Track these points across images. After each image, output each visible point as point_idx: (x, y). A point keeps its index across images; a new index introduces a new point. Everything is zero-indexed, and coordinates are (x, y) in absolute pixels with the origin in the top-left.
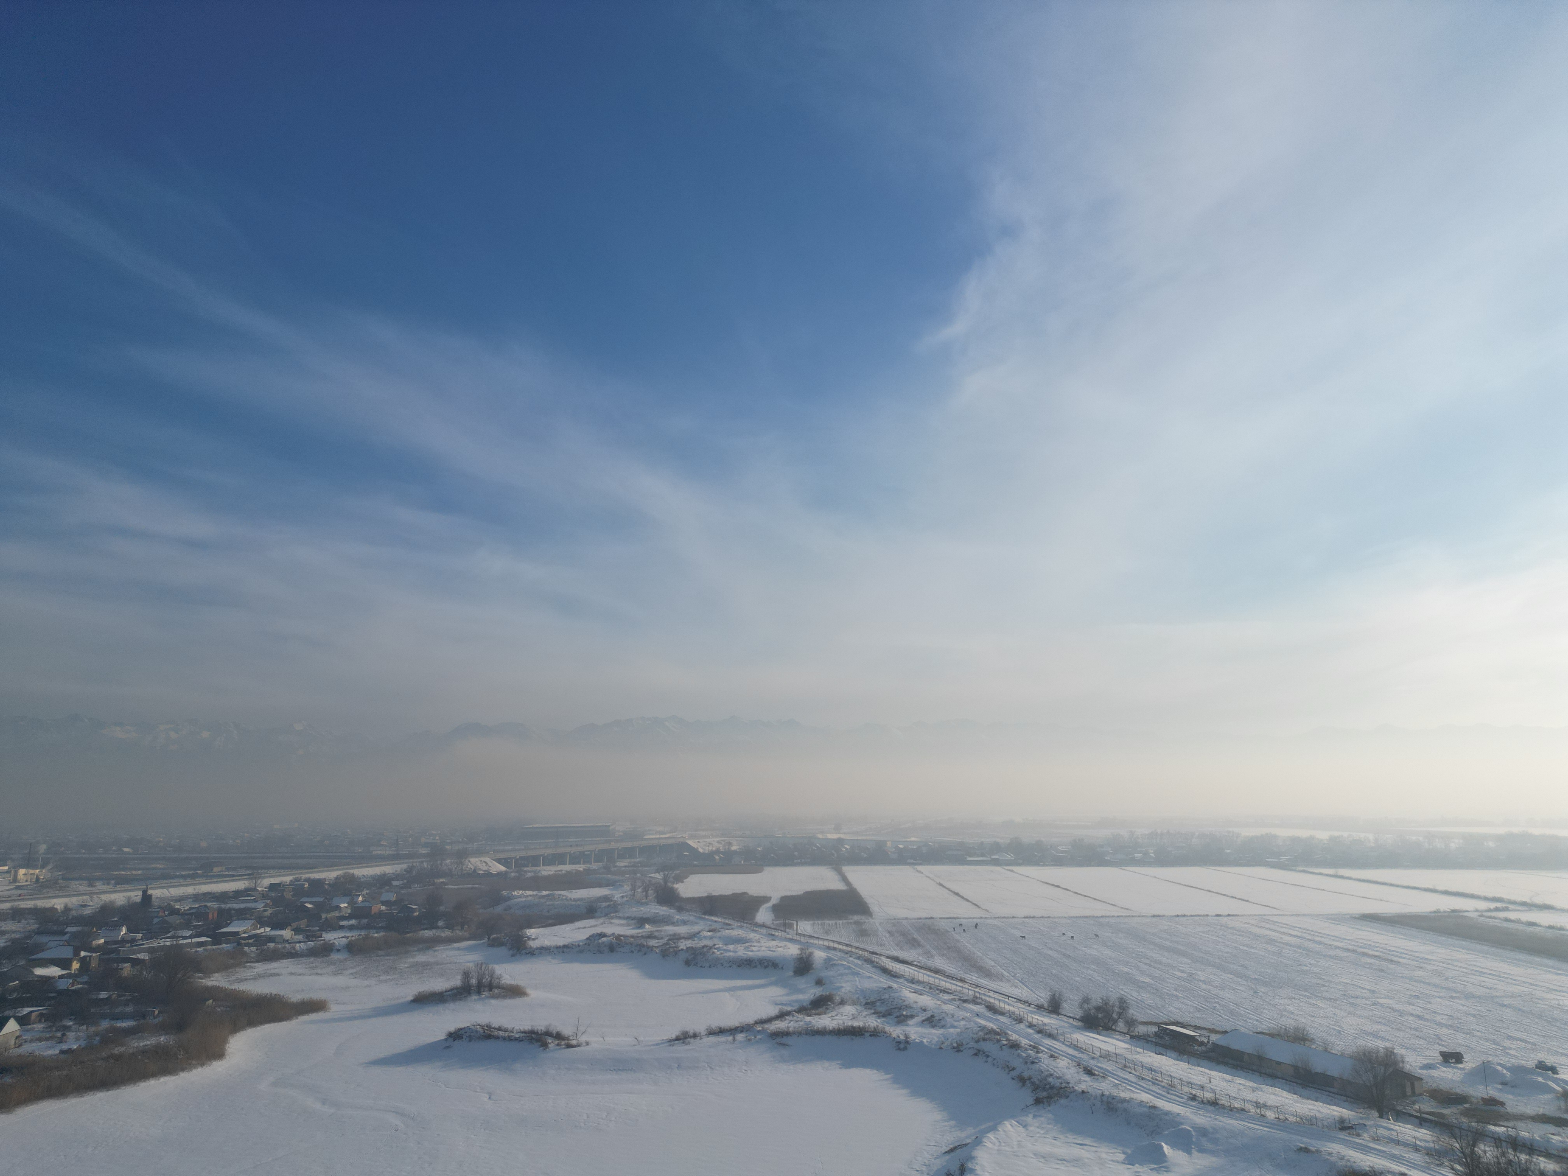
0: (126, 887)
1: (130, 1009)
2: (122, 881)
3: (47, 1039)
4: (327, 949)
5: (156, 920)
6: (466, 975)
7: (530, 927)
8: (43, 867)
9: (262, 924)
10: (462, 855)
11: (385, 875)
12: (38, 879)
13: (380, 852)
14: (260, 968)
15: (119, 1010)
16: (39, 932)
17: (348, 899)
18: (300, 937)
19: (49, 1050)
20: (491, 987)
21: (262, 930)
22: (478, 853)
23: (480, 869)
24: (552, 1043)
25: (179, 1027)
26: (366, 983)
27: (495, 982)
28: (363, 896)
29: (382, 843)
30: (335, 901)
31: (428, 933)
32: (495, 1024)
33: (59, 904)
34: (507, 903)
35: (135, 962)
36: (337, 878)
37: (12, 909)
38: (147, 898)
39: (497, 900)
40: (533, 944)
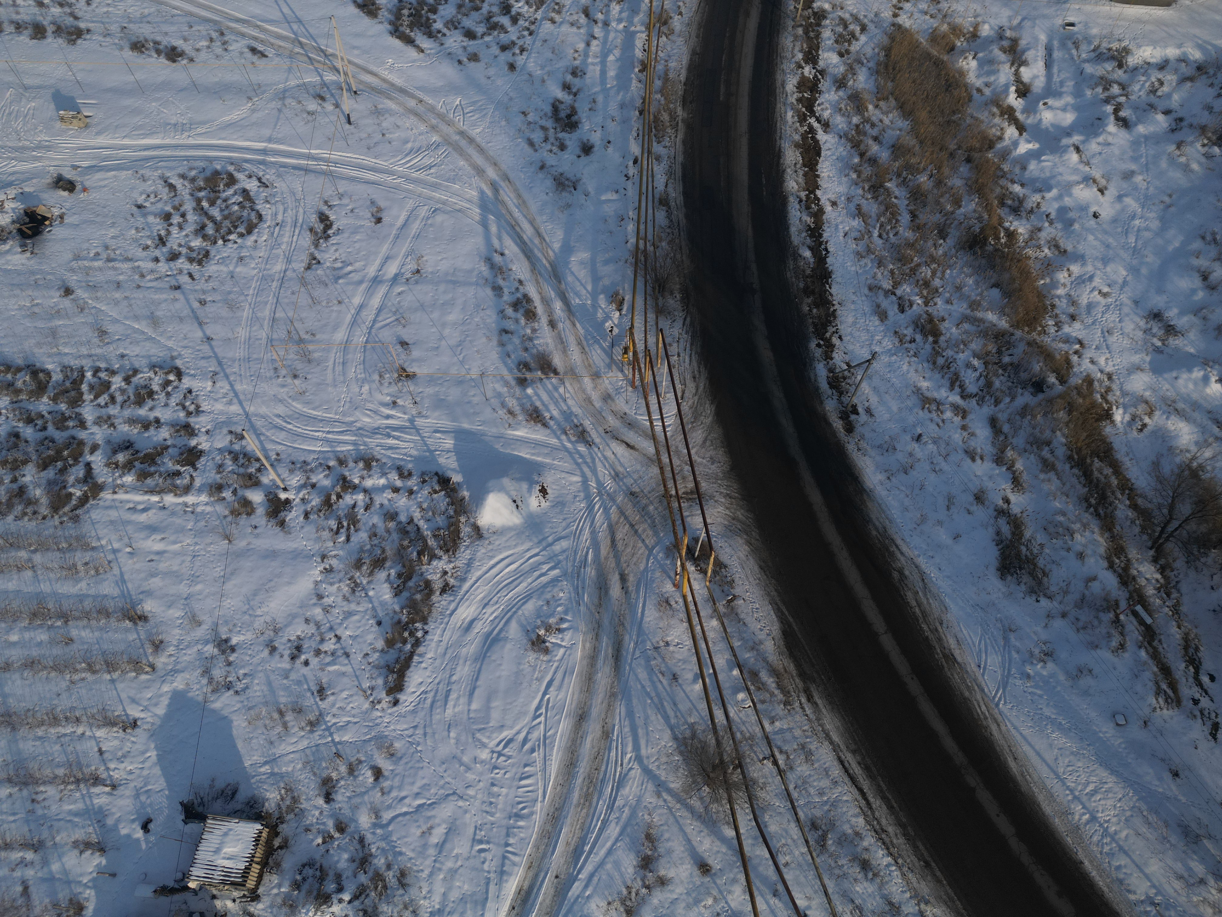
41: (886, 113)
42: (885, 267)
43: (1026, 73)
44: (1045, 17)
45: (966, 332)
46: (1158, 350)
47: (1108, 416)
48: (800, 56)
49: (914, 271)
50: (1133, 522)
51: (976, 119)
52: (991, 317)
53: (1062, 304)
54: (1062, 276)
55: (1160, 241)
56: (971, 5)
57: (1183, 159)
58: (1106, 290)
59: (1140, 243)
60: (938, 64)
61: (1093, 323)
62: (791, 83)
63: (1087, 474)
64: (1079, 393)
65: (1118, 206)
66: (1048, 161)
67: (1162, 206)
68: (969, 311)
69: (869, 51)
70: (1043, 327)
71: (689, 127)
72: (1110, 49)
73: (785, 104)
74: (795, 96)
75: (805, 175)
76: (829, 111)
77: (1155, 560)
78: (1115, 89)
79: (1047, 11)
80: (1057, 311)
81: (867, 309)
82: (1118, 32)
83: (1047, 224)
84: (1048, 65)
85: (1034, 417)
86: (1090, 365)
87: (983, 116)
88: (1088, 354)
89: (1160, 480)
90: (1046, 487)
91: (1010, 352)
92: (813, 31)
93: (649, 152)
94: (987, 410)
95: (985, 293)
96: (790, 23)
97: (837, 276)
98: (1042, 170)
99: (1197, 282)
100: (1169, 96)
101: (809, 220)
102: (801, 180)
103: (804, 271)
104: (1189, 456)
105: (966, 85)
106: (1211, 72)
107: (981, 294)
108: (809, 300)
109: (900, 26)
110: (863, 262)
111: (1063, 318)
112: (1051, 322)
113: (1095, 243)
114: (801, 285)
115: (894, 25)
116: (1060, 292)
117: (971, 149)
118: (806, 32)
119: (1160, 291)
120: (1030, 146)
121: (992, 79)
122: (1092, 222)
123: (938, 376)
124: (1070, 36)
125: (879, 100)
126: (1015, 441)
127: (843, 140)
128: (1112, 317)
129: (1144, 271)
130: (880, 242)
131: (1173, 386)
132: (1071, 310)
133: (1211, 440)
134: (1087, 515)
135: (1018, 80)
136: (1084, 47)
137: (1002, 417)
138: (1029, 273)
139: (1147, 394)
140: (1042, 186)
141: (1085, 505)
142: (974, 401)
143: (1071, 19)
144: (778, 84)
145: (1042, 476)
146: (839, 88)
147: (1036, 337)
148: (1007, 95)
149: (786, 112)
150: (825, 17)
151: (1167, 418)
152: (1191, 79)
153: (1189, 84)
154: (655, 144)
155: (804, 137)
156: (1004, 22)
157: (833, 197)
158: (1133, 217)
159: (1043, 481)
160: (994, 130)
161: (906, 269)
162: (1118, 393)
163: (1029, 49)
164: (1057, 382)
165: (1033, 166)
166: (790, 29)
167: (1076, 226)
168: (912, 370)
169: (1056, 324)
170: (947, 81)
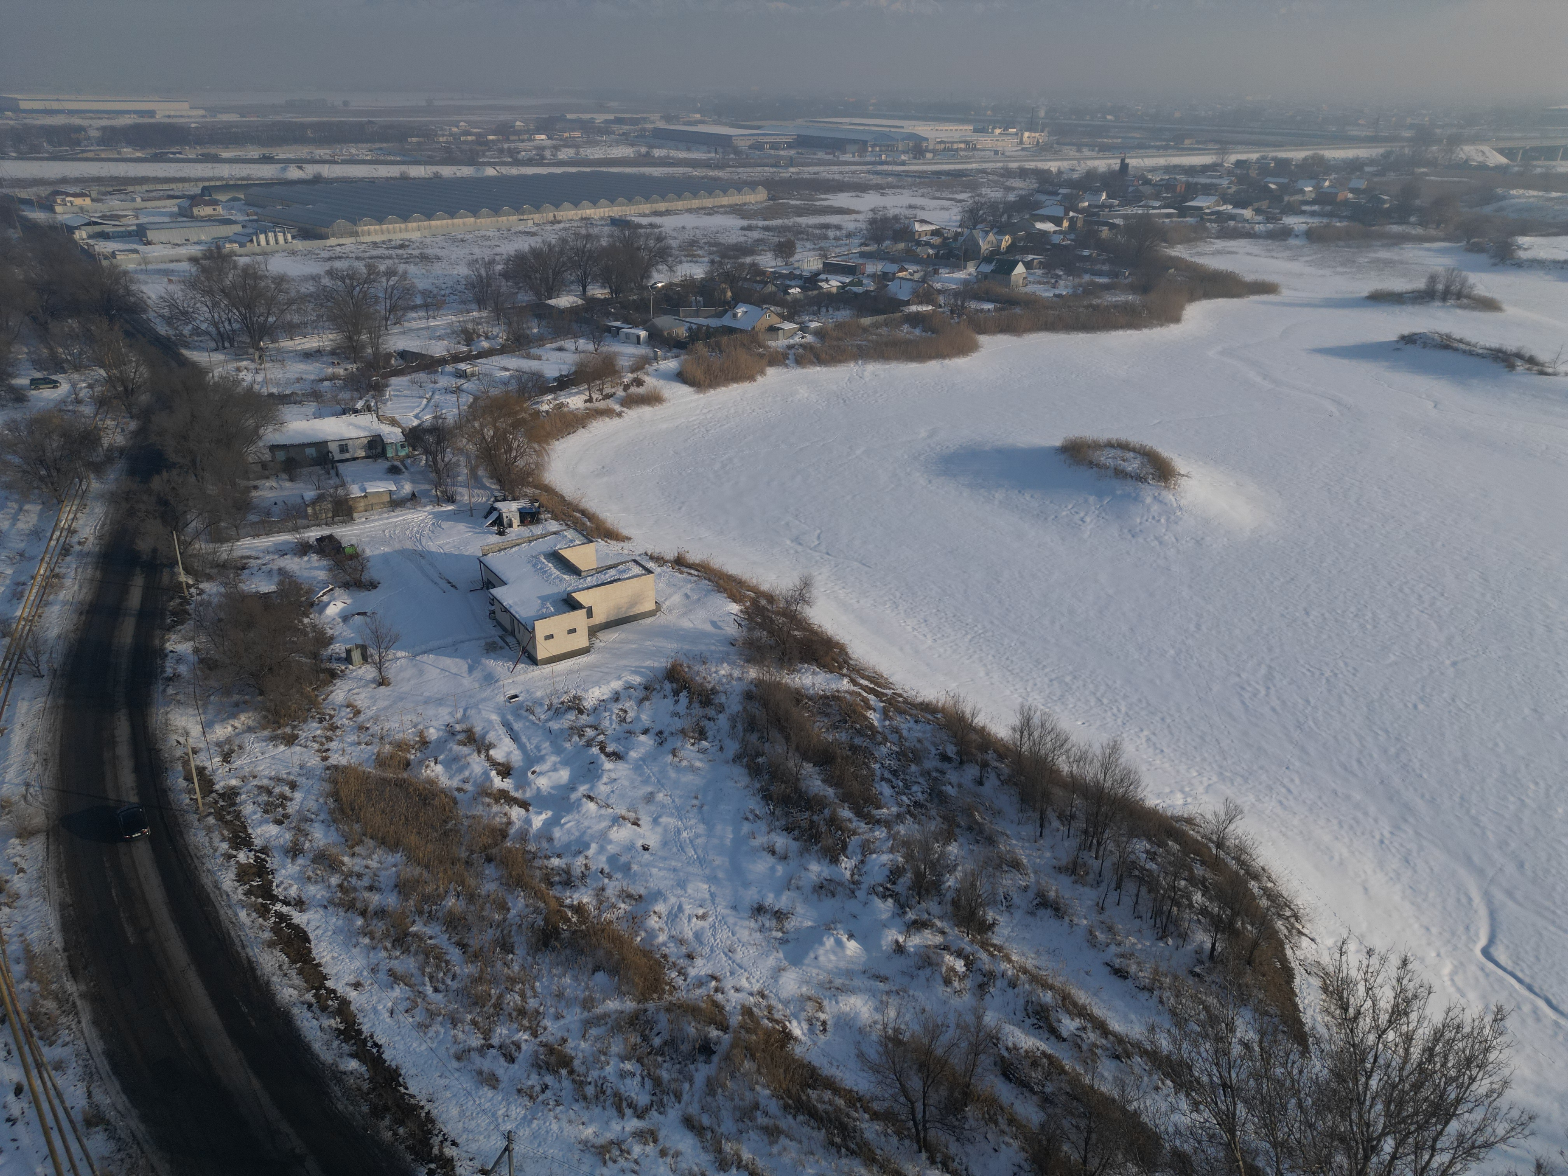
0: (1107, 154)
1: (1106, 268)
2: (1104, 149)
3: (1045, 283)
4: (1285, 234)
5: (1131, 189)
6: (1433, 279)
7: (1524, 233)
8: (1042, 131)
9: (1225, 202)
10: (1455, 141)
11: (1357, 159)
12: (1038, 142)
13: (1356, 133)
14: (1219, 244)
15: (1098, 267)
16: (1039, 191)
17: (1314, 182)
18: (1260, 218)
19: (1046, 293)
20: (1459, 296)
21: (1224, 207)
22: (1474, 140)
23: (1474, 160)
24: (1521, 366)
25: (1144, 289)
26: (1321, 272)
27: (1465, 291)
28: (1331, 181)
29: (1360, 122)
30: (1300, 184)
31: (1396, 229)
32: (1457, 335)
33: (1053, 166)
34: (1501, 203)
35: (1113, 226)
36: (1305, 159)
37: (1019, 168)
38: (1124, 166)
39: (1488, 197)
40: (1523, 255)
41: (369, 856)
42: (462, 1021)
43: (498, 754)
44: (484, 700)
45: (597, 1039)
46: (783, 942)
47: (787, 1036)
48: (225, 846)
49: (498, 1006)
50: (886, 1135)
51: (474, 817)
52: (612, 1005)
53: (671, 949)
54: (653, 922)
55: (715, 841)
56: (405, 718)
57: (685, 763)
58: (700, 912)
59: (700, 852)
60: (400, 784)
61: (712, 951)
62: (228, 880)
63: (813, 1114)
64: (748, 1031)
65: (659, 830)
66: (569, 822)
67: (695, 810)
68: (586, 1014)
69: (312, 805)
70: (669, 984)
71: (95, 999)
72: (563, 703)
73: (230, 906)
74: (240, 891)
75: (300, 972)
76: (295, 887)
77: (933, 1161)
78: (590, 732)
79: (484, 695)
80: (672, 959)
81: (467, 1086)
82: (560, 687)
83: (606, 881)
84: (515, 738)
85: (723, 1086)
86: (737, 995)
87: (479, 810)
88: (728, 984)
89: (875, 1069)
90: (787, 1159)
91: (655, 1031)
92: (229, 813)
93: (39, 1066)
94: (674, 1114)
95: (591, 984)
96: (193, 818)
97: (408, 1069)
98: (569, 832)
99: (770, 860)
100: (638, 718)
101: (334, 1022)
102: (297, 981)
103: (359, 1089)
104: (879, 1026)
105: (443, 791)
106: (658, 686)
107: (587, 987)
108: (387, 1122)
109: (336, 767)
110: (431, 1032)
111: (682, 962)
112: (674, 974)
113: (662, 873)
114: (365, 1109)
115: (328, 768)
116: (662, 938)
117: (485, 848)
118: (220, 818)
119: (746, 885)
120: (543, 816)
121: (467, 773)
122: (646, 856)
123: (597, 1111)
124: (520, 706)
125: (352, 847)
126: (723, 1129)
127: (331, 909)
128: (724, 935)
129: (721, 875)
130: (440, 996)
131: (820, 968)
132: (684, 950)
133: (884, 998)
134: (844, 1161)
135: (494, 764)
136: (538, 710)
137: (694, 1110)
138: (620, 937)
139: (804, 989)
140: (580, 847)
141: (834, 1150)
142: (654, 1113)
143: (512, 692)
144: (209, 887)
145: (775, 1150)
146: (295, 857)
147: (670, 998)
148: (492, 781)
149: (236, 915)
150: (238, 794)
151: (837, 1002)
152: (646, 699)
153: (647, 703)
154: (45, 1050)
155: (276, 929)
156: (448, 719)
157: (352, 979)
158: (678, 832)
159: (780, 1154)
160: (498, 819)
161: (489, 1009)
162: (780, 1006)
163: (487, 732)
164: (720, 1033)
165: (557, 833)
166: (196, 823)
167: (635, 867)
168: (565, 1124)
169: (680, 973)
170: (420, 795)
